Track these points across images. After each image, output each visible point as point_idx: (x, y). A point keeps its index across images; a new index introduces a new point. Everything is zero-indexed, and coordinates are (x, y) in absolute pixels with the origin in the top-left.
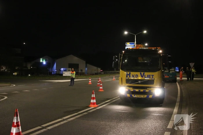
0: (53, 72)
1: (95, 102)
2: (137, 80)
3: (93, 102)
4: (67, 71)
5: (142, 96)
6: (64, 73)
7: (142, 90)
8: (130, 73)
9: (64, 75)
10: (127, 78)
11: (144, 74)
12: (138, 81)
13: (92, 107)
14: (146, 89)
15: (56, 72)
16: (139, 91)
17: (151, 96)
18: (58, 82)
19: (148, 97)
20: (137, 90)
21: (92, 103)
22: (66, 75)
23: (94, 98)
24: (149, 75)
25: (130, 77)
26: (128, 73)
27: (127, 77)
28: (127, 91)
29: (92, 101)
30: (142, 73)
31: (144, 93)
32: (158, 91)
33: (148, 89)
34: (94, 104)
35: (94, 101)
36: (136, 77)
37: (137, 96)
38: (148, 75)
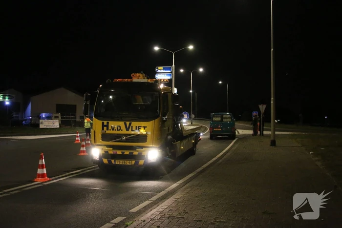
0: (25, 120)
1: (45, 172)
2: (119, 136)
3: (41, 173)
4: (53, 118)
5: (127, 163)
6: (42, 123)
7: (127, 153)
8: (108, 123)
9: (41, 126)
10: (103, 131)
11: (130, 124)
12: (121, 137)
13: (39, 180)
14: (135, 150)
15: (31, 120)
16: (123, 153)
17: (141, 162)
18: (22, 140)
19: (137, 163)
20: (119, 152)
21: (39, 174)
22: (45, 127)
23: (42, 167)
24: (139, 127)
25: (107, 129)
26: (105, 123)
27: (103, 129)
28: (103, 154)
29: (39, 171)
30: (128, 123)
31: (131, 157)
32: (153, 154)
33: (137, 149)
34: (43, 175)
35: (43, 171)
36: (118, 130)
37: (120, 162)
38: (136, 127)
